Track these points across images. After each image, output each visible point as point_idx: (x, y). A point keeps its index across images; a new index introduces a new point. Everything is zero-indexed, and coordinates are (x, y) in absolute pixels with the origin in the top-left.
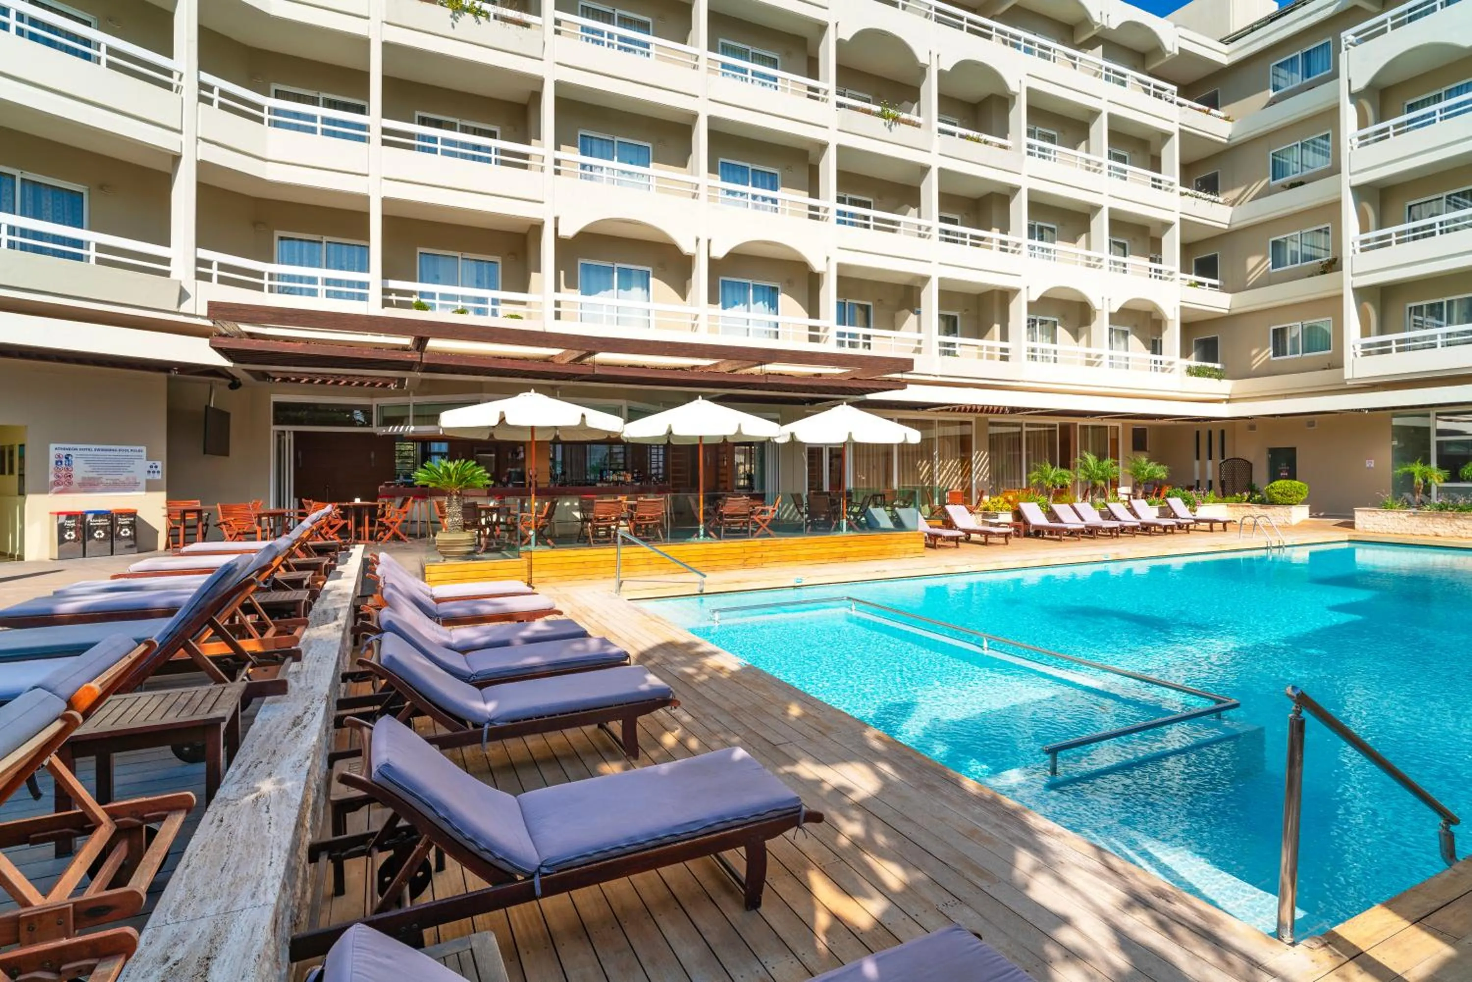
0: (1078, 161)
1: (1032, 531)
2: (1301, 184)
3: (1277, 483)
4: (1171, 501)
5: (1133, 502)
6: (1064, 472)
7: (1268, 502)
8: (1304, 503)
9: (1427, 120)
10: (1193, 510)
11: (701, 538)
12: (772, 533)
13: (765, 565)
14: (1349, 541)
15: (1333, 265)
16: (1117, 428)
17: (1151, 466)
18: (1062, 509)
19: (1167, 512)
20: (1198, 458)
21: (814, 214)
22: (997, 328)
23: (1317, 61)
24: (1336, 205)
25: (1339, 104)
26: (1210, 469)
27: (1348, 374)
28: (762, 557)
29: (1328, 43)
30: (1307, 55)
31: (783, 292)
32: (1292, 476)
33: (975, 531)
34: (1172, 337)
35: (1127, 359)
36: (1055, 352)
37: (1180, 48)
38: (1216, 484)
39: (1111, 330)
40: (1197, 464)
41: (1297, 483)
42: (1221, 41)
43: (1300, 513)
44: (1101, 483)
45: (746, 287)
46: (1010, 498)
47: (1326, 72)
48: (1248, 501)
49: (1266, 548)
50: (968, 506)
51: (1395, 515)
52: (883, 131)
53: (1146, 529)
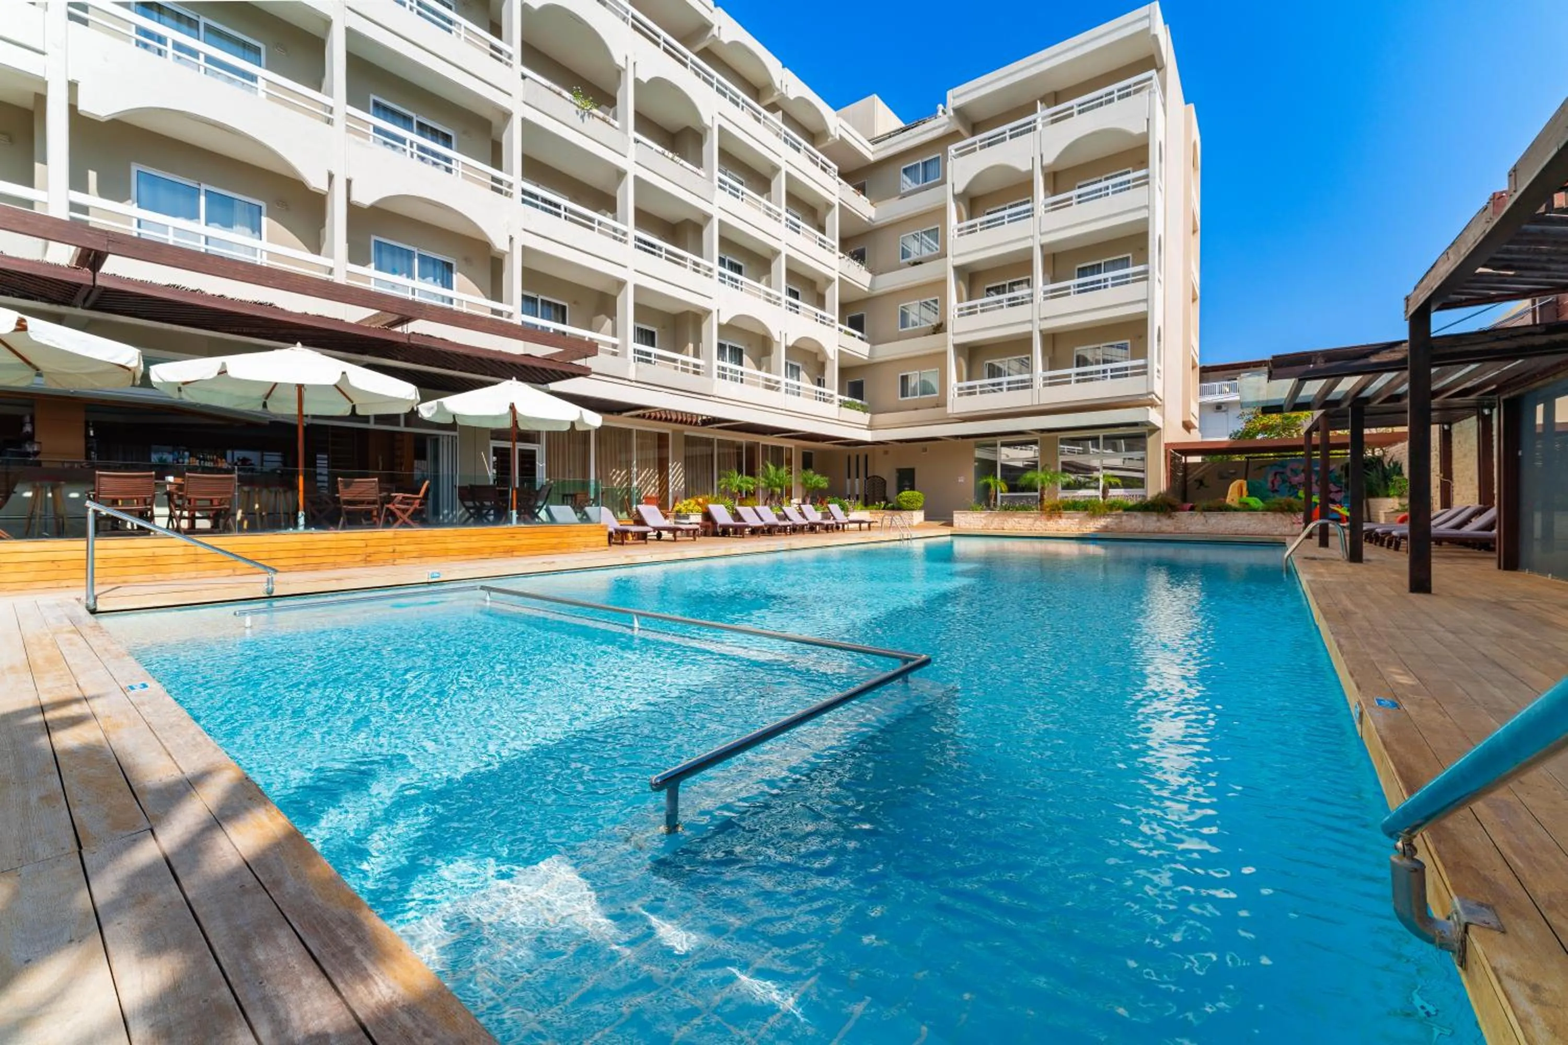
0: (762, 207)
1: (719, 530)
2: (920, 263)
3: (904, 493)
4: (830, 506)
5: (803, 506)
6: (750, 479)
7: (899, 508)
8: (921, 509)
9: (999, 222)
10: (847, 516)
11: (301, 528)
12: (412, 524)
13: (398, 561)
14: (951, 535)
15: (939, 328)
16: (791, 449)
17: (817, 478)
18: (746, 511)
19: (827, 515)
20: (849, 477)
21: (497, 187)
22: (691, 346)
23: (932, 169)
24: (944, 282)
25: (946, 204)
26: (858, 485)
27: (949, 410)
28: (394, 551)
29: (938, 158)
30: (925, 164)
31: (459, 270)
32: (912, 488)
33: (665, 529)
34: (832, 375)
35: (799, 388)
36: (742, 374)
37: (840, 136)
38: (862, 497)
39: (786, 364)
40: (848, 481)
41: (916, 493)
42: (869, 141)
43: (918, 516)
44: (778, 490)
45: (410, 255)
46: (700, 500)
47: (937, 180)
48: (884, 509)
49: (899, 540)
50: (663, 511)
51: (978, 515)
52: (576, 120)
53: (812, 528)
